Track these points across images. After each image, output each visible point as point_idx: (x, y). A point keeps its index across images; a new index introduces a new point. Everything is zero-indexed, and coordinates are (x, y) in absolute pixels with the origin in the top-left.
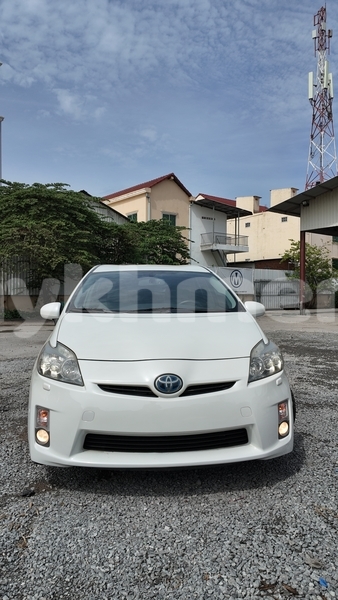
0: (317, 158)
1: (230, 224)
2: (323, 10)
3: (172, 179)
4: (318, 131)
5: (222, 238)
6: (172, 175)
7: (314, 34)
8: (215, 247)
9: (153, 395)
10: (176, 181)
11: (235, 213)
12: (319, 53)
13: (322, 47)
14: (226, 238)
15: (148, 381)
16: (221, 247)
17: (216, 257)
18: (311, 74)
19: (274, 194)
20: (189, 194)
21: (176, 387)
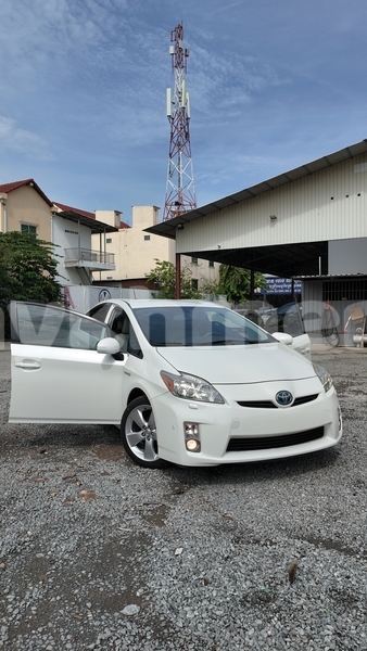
0: (175, 178)
1: (95, 238)
2: (181, 27)
3: (31, 185)
4: (176, 150)
5: (87, 254)
6: (32, 181)
8: (81, 264)
9: (275, 407)
10: (36, 188)
11: (101, 228)
12: (176, 70)
13: (179, 65)
14: (91, 254)
15: (272, 397)
16: (86, 264)
17: (82, 275)
18: (169, 90)
19: (136, 210)
20: (50, 204)
21: (289, 400)
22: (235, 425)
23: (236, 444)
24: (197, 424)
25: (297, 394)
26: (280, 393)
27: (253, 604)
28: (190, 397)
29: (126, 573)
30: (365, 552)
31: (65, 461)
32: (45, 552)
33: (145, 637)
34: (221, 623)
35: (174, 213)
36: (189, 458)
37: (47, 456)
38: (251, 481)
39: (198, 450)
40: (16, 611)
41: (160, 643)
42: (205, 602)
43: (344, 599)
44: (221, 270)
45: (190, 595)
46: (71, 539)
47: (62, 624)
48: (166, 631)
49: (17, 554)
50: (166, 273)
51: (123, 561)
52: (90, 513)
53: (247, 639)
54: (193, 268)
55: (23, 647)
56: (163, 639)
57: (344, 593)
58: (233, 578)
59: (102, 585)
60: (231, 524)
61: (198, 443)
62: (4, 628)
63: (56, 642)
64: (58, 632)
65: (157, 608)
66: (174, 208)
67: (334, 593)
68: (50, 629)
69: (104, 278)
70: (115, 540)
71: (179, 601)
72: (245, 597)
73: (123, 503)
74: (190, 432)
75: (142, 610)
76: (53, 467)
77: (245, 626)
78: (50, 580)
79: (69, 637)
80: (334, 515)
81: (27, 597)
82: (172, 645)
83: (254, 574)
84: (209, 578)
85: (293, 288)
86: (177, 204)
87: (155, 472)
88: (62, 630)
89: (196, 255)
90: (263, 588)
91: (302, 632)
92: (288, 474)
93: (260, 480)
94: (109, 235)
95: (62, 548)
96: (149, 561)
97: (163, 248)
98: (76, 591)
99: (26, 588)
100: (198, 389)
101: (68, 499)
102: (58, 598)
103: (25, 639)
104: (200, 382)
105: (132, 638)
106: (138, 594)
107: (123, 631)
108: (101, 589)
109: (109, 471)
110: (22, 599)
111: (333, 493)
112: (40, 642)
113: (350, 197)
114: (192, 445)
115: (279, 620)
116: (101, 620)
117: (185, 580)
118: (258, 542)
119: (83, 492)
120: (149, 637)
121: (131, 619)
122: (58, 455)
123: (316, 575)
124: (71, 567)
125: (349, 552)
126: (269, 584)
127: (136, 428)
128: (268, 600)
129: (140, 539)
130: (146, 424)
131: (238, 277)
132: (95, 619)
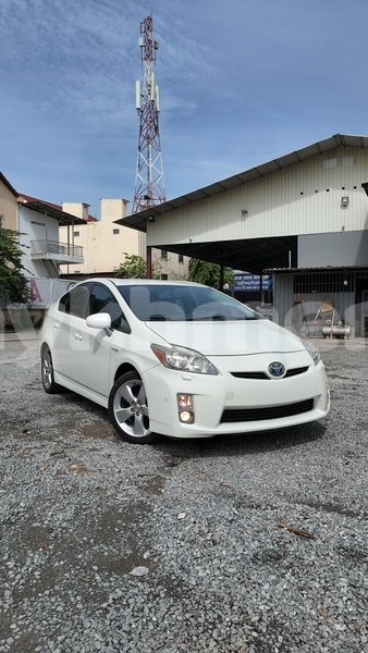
0: (145, 170)
1: (63, 230)
2: (150, 19)
4: (145, 142)
5: (54, 247)
7: (141, 42)
8: (48, 257)
9: (268, 378)
10: (1, 177)
11: (69, 220)
12: (145, 63)
13: (149, 57)
14: (58, 247)
15: (265, 368)
16: (53, 257)
17: (49, 267)
18: (138, 83)
19: (105, 203)
20: (16, 195)
21: (281, 371)
22: (229, 395)
23: (230, 415)
24: (191, 395)
25: (289, 366)
26: (273, 364)
27: (264, 562)
28: (183, 368)
29: (129, 538)
30: (365, 514)
31: (50, 439)
32: (42, 522)
33: (158, 595)
34: (235, 579)
35: (144, 207)
36: (182, 429)
37: (30, 435)
38: (243, 454)
39: (191, 421)
40: (19, 576)
41: (175, 601)
42: (216, 561)
43: (353, 555)
44: (190, 266)
45: (199, 555)
46: (68, 509)
47: (70, 586)
48: (179, 589)
49: (12, 524)
50: (135, 267)
51: (125, 527)
52: (83, 484)
53: (263, 593)
54: (163, 263)
55: (31, 609)
56: (177, 597)
57: (352, 550)
58: (240, 539)
59: (106, 550)
60: (229, 491)
61: (192, 414)
62: (8, 593)
63: (66, 603)
64: (67, 595)
65: (167, 568)
66: (143, 203)
67: (341, 550)
68: (57, 592)
69: (72, 272)
70: (113, 509)
71: (188, 561)
72: (256, 556)
73: (117, 476)
74: (183, 404)
75: (152, 571)
76: (38, 444)
77: (260, 581)
78: (51, 547)
79: (78, 598)
80: (331, 482)
81: (28, 563)
82: (187, 602)
83: (261, 535)
84: (216, 538)
85: (261, 285)
86: (146, 198)
87: (146, 448)
88: (70, 592)
89: (165, 249)
90: (272, 547)
91: (317, 585)
92: (279, 447)
93: (252, 453)
94: (77, 228)
95: (59, 517)
96: (151, 527)
97: (132, 242)
98: (80, 556)
99: (26, 555)
100: (191, 360)
101: (58, 472)
102: (62, 563)
103: (32, 602)
104: (193, 353)
105: (145, 597)
106: (145, 557)
107: (136, 591)
108: (106, 554)
109: (98, 447)
110: (23, 565)
111: (326, 463)
112: (49, 604)
113: (319, 193)
114: (186, 416)
115: (293, 574)
116: (110, 582)
117: (192, 542)
118: (259, 506)
119: (74, 466)
120: (163, 596)
121: (142, 579)
122: (42, 433)
123: (322, 535)
124: (71, 534)
125: (350, 514)
126: (277, 543)
127: (125, 404)
128: (279, 557)
129: (139, 507)
130: (136, 400)
131: (207, 273)
132: (103, 581)
